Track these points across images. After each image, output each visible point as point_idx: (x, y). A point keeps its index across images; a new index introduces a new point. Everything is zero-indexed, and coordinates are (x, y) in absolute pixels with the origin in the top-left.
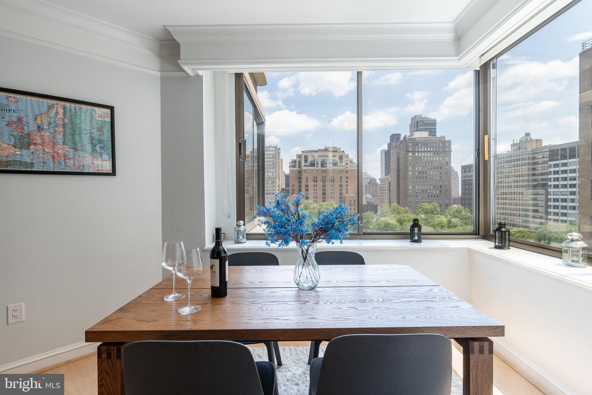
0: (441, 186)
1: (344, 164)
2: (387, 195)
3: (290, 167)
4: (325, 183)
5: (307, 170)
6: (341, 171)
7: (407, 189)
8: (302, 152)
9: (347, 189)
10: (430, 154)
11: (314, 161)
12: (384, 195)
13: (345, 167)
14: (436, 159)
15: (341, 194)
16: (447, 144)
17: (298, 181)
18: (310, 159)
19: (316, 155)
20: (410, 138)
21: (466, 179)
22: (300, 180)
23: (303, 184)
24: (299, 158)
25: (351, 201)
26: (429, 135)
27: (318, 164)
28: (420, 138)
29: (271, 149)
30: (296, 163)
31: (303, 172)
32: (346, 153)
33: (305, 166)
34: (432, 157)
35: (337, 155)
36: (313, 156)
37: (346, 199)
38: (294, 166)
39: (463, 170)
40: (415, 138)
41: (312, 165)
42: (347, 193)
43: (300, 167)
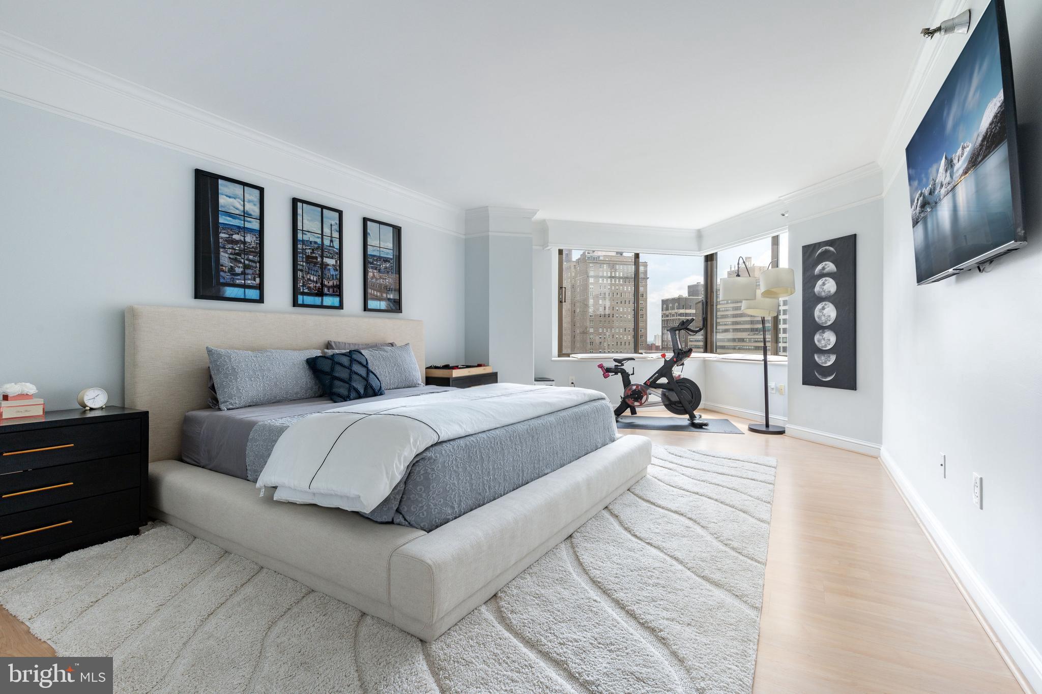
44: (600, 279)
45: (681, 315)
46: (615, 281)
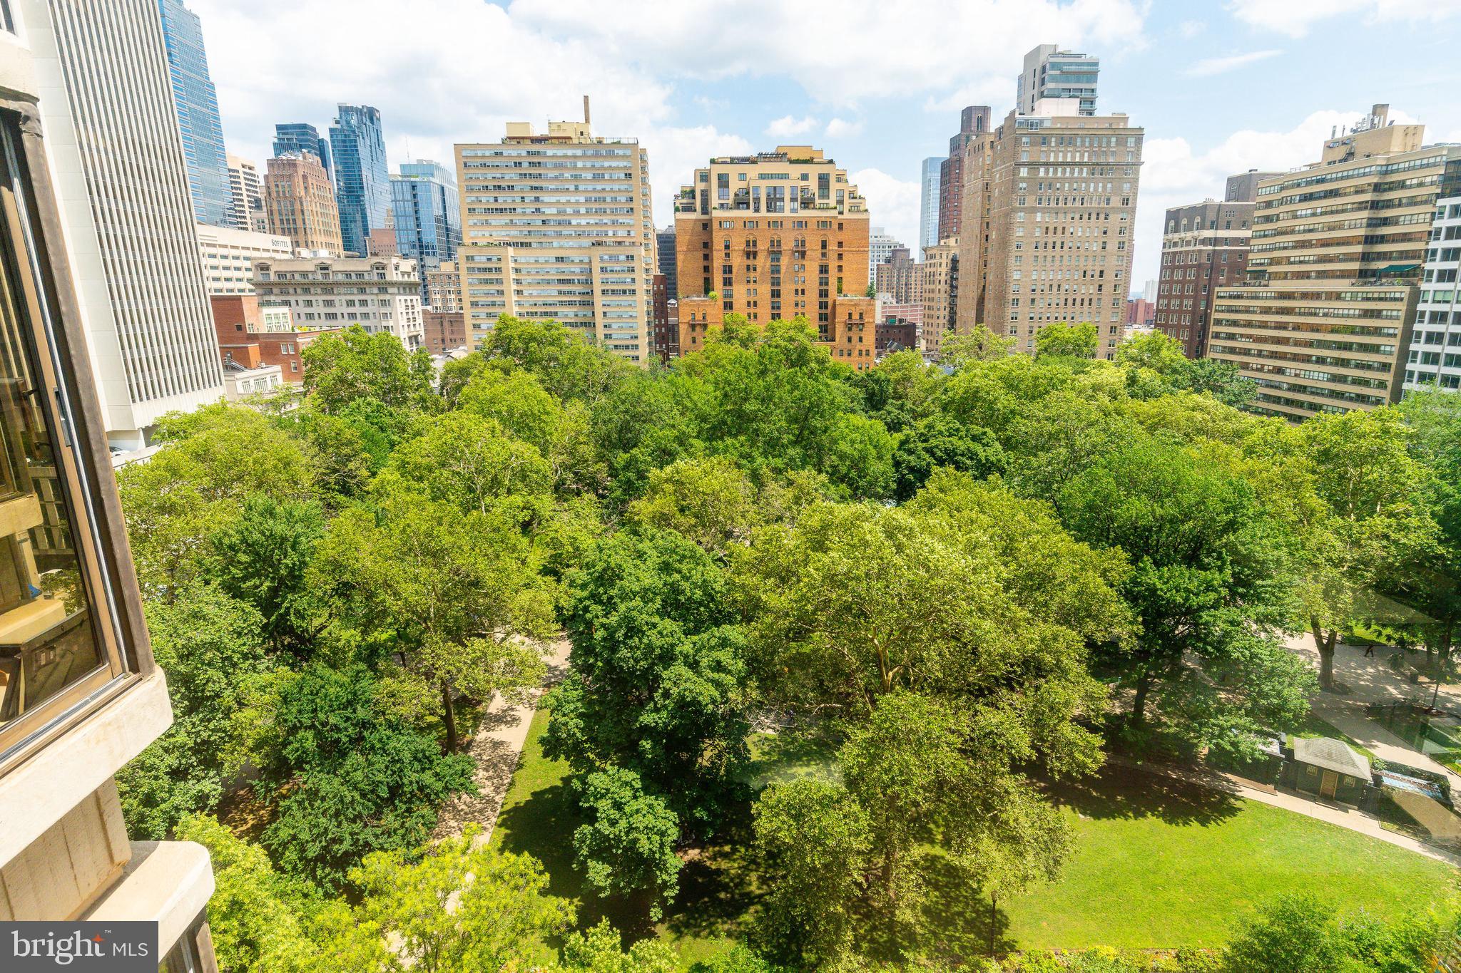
0: (1102, 272)
1: (832, 201)
2: (944, 296)
3: (677, 209)
4: (778, 260)
5: (727, 219)
6: (824, 224)
7: (1003, 281)
8: (713, 162)
9: (840, 279)
10: (1081, 172)
11: (748, 193)
12: (936, 295)
13: (835, 213)
14: (1096, 189)
15: (824, 293)
16: (1131, 141)
17: (700, 255)
18: (735, 185)
19: (753, 171)
20: (1027, 121)
21: (1178, 249)
22: (707, 252)
23: (718, 262)
24: (702, 180)
25: (850, 315)
26: (1081, 111)
27: (757, 201)
28: (1055, 119)
29: (621, 152)
30: (694, 197)
31: (715, 225)
32: (839, 166)
33: (722, 206)
34: (1085, 180)
35: (814, 171)
36: (743, 177)
37: (839, 310)
38: (689, 208)
39: (1172, 223)
40: (1042, 121)
41: (741, 202)
42: (840, 291)
43: (705, 211)
44: (1042, 170)
45: (1204, 241)
46: (1072, 172)
